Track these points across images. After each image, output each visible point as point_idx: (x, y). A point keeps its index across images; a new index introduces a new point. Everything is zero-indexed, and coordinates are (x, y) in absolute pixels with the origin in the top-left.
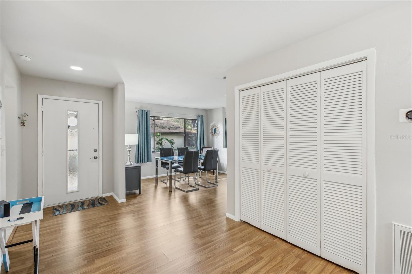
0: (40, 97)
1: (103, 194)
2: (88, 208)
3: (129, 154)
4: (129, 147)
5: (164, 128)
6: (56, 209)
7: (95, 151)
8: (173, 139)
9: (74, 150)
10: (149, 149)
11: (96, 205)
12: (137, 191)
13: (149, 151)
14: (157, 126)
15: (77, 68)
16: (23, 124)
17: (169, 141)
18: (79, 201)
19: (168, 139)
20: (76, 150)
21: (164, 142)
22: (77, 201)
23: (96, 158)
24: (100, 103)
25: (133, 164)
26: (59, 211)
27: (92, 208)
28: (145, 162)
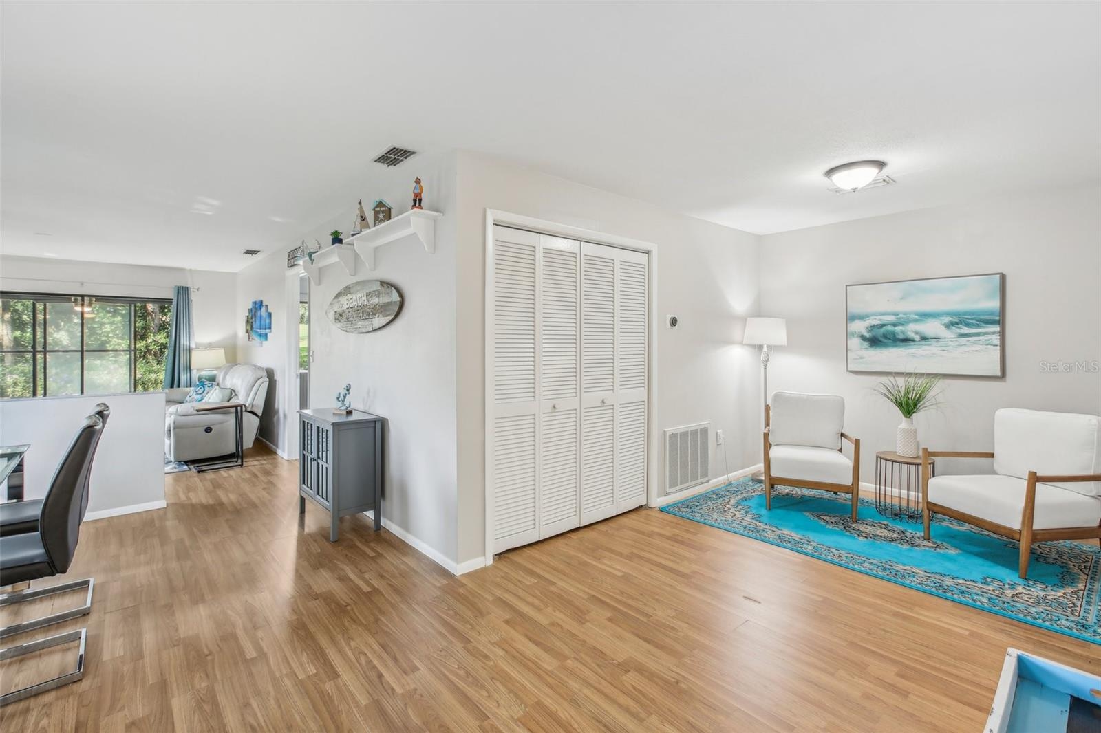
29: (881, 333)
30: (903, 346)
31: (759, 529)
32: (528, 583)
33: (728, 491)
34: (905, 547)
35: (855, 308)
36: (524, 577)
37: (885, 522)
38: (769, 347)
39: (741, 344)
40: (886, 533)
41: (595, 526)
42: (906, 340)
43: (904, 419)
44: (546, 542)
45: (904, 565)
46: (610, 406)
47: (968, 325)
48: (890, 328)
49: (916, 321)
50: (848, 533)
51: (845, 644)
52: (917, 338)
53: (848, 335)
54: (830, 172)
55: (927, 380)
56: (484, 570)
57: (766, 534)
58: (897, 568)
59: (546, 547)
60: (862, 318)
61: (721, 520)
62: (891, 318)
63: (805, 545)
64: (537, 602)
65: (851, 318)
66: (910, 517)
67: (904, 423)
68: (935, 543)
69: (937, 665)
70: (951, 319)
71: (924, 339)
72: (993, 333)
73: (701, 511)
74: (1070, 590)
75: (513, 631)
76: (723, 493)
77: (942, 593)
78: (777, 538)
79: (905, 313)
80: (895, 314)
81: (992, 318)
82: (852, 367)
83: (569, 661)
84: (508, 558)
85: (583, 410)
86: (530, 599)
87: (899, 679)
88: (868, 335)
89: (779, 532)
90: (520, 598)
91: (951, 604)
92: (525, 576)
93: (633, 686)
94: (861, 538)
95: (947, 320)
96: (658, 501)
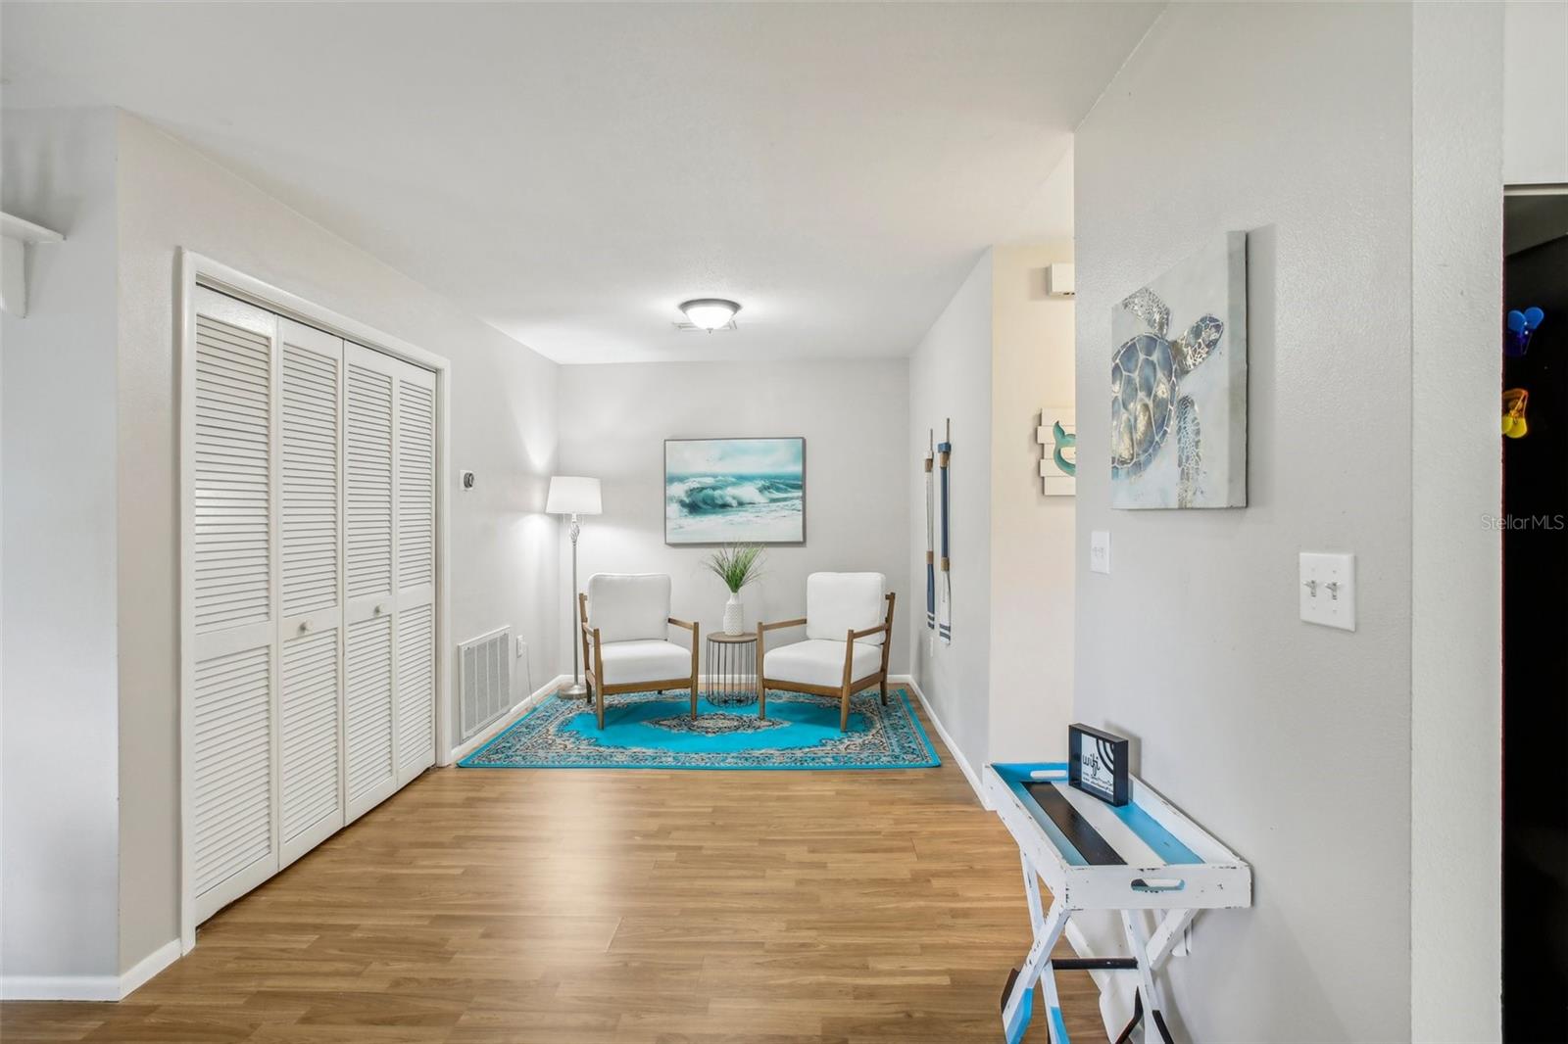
29: (701, 499)
30: (721, 513)
31: (604, 754)
32: (305, 946)
33: (538, 718)
34: (750, 731)
35: (673, 469)
36: (286, 941)
37: (721, 712)
38: (579, 517)
39: (544, 512)
40: (727, 723)
41: (366, 819)
42: (725, 506)
43: (732, 594)
44: (289, 872)
45: (759, 750)
46: (385, 616)
47: (778, 490)
48: (710, 492)
49: (733, 484)
50: (695, 733)
51: (756, 844)
52: (734, 503)
53: (666, 500)
54: (686, 305)
55: (747, 550)
56: (180, 964)
57: (615, 759)
58: (756, 755)
59: (293, 878)
60: (681, 479)
61: (553, 757)
62: (710, 481)
63: (664, 759)
64: (342, 966)
65: (669, 480)
66: (740, 701)
67: (732, 600)
68: (770, 721)
69: (830, 830)
70: (763, 482)
71: (741, 504)
72: (797, 498)
73: (518, 753)
74: (874, 731)
75: (329, 1029)
76: (533, 723)
77: (799, 766)
78: (631, 759)
79: (724, 476)
80: (715, 476)
81: (796, 482)
82: (671, 539)
83: (463, 1018)
84: (225, 924)
85: (348, 629)
86: (327, 967)
87: (812, 855)
88: (687, 500)
89: (627, 752)
90: (302, 974)
91: (810, 772)
92: (286, 938)
93: (576, 997)
94: (710, 735)
95: (760, 483)
96: (452, 755)
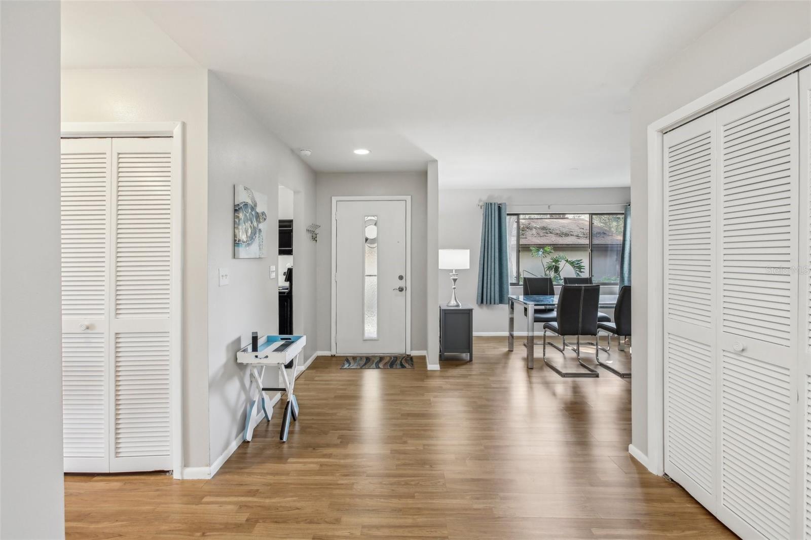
0: (334, 199)
1: (411, 350)
2: (383, 368)
3: (453, 287)
4: (454, 273)
5: (567, 235)
6: (347, 360)
7: (401, 278)
8: (581, 260)
9: (372, 276)
10: (505, 279)
11: (394, 366)
12: (465, 356)
13: (505, 282)
14: (551, 233)
15: (362, 152)
16: (314, 239)
17: (572, 263)
18: (378, 355)
19: (569, 260)
20: (375, 276)
21: (562, 264)
22: (376, 355)
23: (401, 290)
24: (409, 198)
25: (460, 305)
26: (350, 364)
27: (388, 369)
28: (495, 304)
